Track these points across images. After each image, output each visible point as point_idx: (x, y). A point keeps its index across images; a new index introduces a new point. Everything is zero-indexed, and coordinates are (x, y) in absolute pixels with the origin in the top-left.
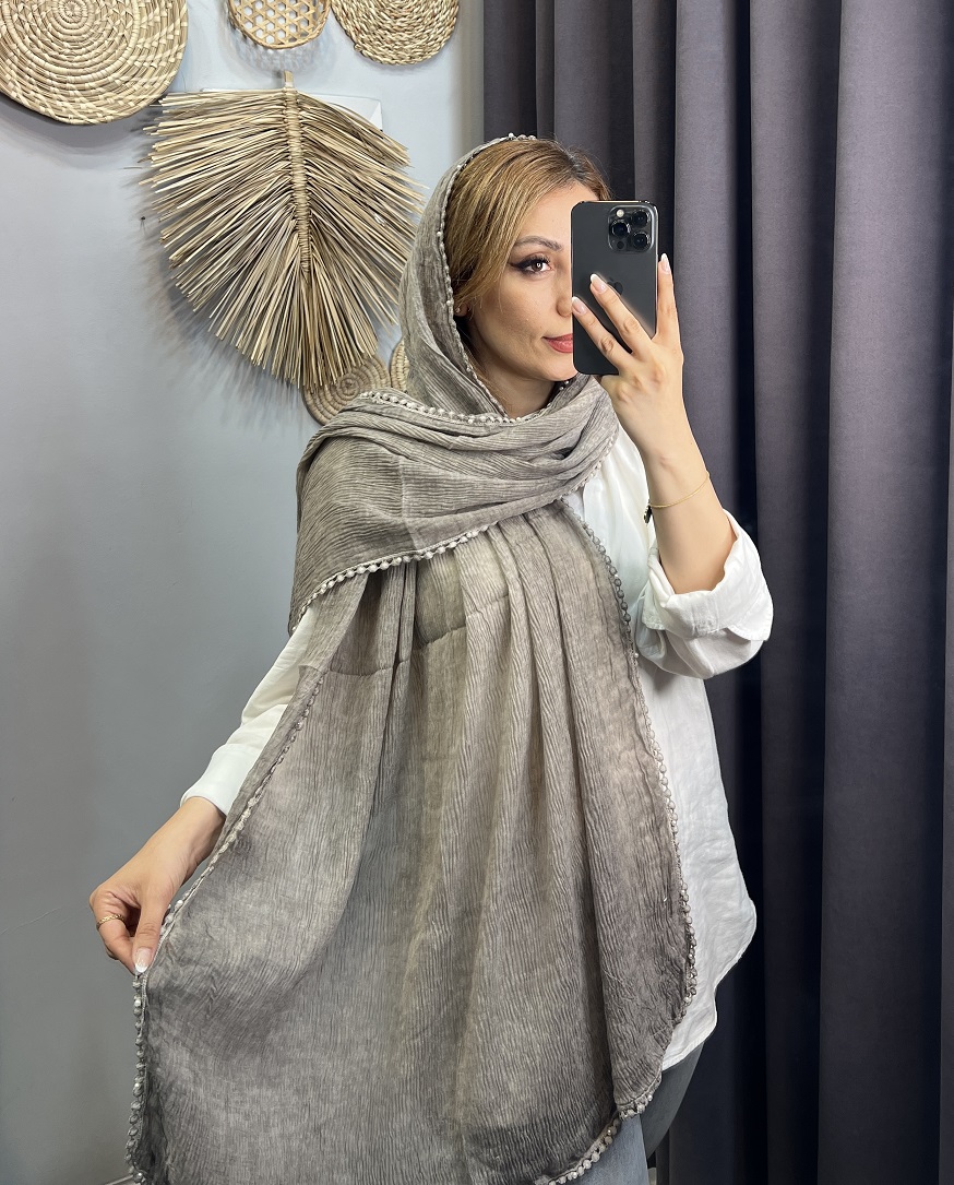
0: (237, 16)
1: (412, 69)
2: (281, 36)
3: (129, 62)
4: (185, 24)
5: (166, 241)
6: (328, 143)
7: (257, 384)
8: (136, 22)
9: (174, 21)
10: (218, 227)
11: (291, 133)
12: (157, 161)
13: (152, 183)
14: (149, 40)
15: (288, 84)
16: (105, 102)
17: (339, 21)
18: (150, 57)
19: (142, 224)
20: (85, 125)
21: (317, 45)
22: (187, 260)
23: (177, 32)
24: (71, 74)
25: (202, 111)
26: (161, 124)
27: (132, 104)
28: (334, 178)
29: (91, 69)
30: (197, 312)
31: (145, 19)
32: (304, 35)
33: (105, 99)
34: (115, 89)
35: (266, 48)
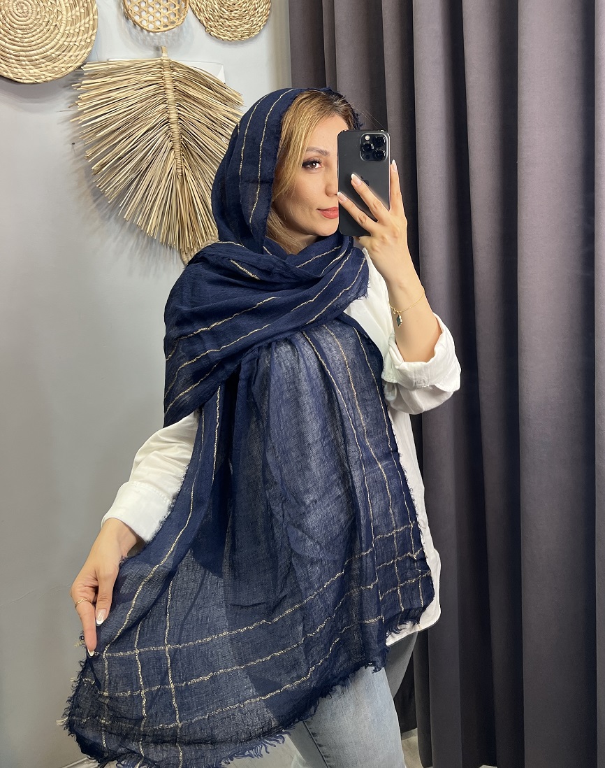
0: (130, 12)
1: (242, 44)
2: (158, 24)
3: (61, 42)
4: (96, 17)
5: (89, 158)
6: (192, 92)
7: (151, 248)
8: (64, 17)
9: (89, 15)
10: (122, 148)
11: (167, 86)
12: (82, 106)
13: (79, 120)
14: (73, 27)
15: (164, 55)
16: (46, 69)
17: (195, 14)
18: (74, 39)
19: (73, 148)
20: (33, 84)
21: (182, 29)
22: (103, 170)
23: (91, 22)
24: (23, 51)
25: (109, 73)
26: (84, 82)
27: (63, 70)
28: (196, 114)
29: (35, 47)
30: (111, 203)
31: (70, 14)
32: (173, 23)
33: (46, 66)
34: (52, 60)
35: (149, 31)
